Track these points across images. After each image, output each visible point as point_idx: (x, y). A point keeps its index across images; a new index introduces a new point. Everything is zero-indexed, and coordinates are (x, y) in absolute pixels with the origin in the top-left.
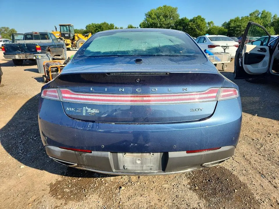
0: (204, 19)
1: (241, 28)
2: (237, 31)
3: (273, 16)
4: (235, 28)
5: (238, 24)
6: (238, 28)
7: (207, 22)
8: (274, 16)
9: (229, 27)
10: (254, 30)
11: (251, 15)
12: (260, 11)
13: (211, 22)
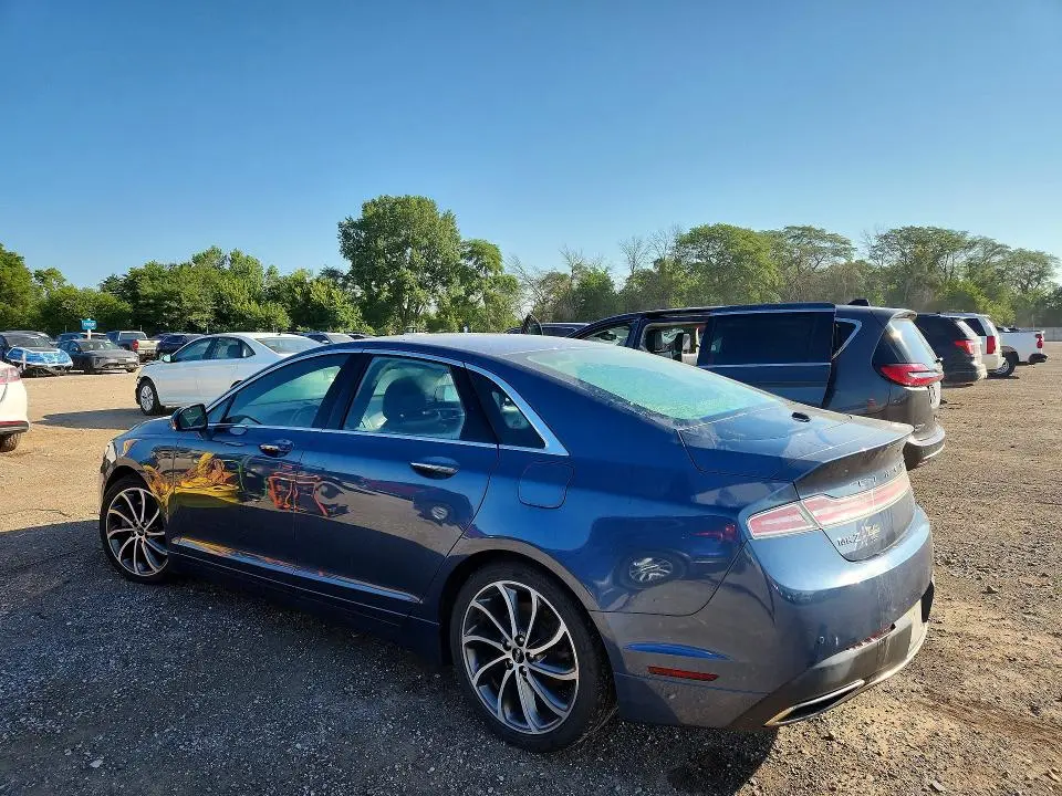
0: (18, 259)
1: (180, 301)
2: (170, 310)
3: (265, 271)
4: (159, 299)
5: (167, 287)
6: (171, 299)
7: (33, 271)
8: (270, 273)
9: (135, 298)
10: (225, 311)
11: (197, 260)
12: (224, 253)
13: (51, 273)
